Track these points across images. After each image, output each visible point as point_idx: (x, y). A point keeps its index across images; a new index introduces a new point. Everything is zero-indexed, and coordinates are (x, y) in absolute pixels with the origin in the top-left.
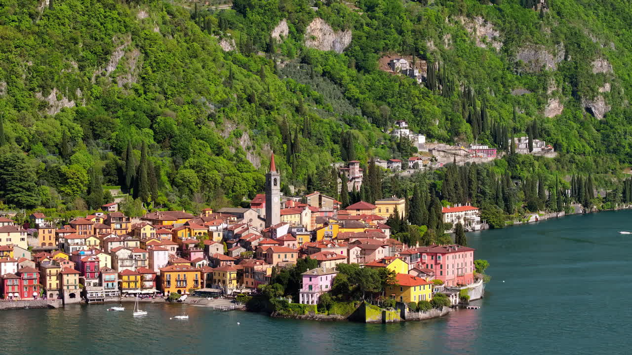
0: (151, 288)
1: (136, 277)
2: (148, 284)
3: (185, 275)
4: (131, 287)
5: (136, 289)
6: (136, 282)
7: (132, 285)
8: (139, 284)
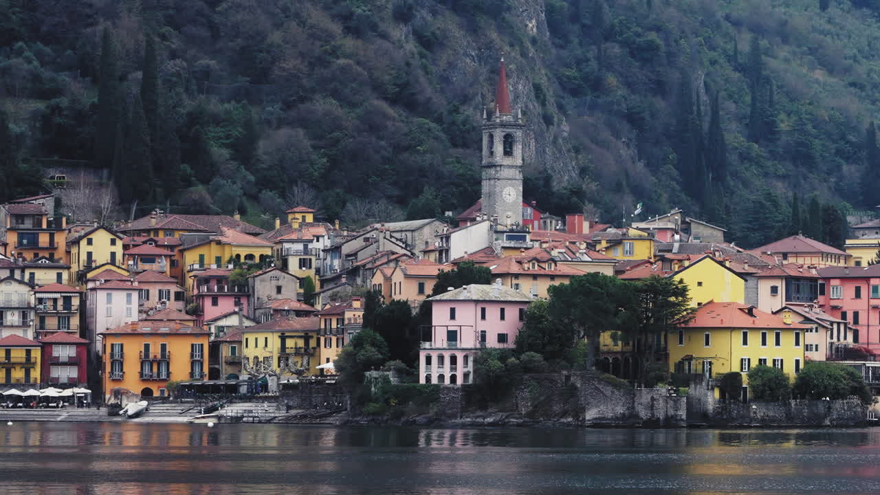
0: (71, 384)
1: (28, 352)
2: (64, 374)
3: (164, 347)
4: (13, 381)
5: (27, 384)
6: (28, 365)
7: (18, 374)
8: (36, 374)
